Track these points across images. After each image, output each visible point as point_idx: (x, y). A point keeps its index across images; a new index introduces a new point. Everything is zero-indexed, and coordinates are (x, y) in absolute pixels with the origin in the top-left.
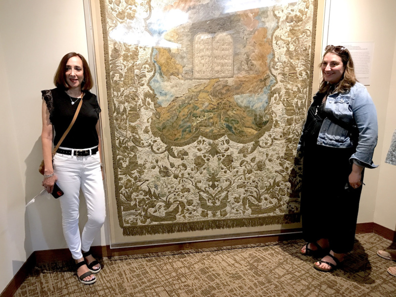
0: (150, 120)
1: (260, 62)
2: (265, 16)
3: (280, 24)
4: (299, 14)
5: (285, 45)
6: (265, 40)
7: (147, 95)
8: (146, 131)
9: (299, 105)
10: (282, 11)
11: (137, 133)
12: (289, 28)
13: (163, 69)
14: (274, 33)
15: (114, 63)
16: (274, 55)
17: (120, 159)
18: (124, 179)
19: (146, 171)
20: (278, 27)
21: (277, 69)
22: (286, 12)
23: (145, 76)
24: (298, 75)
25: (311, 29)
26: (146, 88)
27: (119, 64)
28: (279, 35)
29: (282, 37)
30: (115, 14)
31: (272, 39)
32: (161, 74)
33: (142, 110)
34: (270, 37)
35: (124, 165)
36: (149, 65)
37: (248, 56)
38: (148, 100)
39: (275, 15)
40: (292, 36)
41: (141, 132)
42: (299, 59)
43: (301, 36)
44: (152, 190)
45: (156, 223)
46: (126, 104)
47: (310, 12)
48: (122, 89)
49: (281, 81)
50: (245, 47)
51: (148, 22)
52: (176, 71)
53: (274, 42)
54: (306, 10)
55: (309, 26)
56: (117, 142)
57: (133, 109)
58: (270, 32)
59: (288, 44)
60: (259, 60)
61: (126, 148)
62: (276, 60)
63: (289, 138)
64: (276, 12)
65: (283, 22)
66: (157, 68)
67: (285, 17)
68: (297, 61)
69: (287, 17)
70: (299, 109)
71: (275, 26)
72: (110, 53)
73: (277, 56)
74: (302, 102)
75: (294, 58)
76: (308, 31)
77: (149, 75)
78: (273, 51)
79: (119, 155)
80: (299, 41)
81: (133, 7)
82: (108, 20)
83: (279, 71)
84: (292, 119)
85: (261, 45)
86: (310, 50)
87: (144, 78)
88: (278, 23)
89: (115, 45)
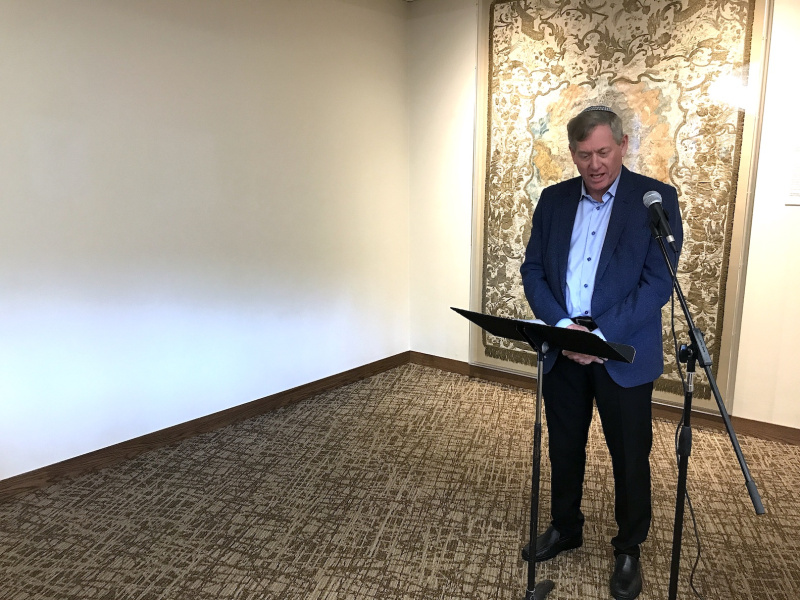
0: (523, 229)
1: (657, 167)
2: (668, 109)
3: (687, 118)
4: (716, 104)
5: (694, 146)
6: (666, 139)
7: (523, 201)
8: (518, 241)
9: (714, 228)
10: (692, 101)
11: (508, 243)
12: (700, 123)
13: (542, 173)
14: (678, 130)
15: (494, 165)
16: (677, 158)
17: (490, 268)
18: (492, 290)
19: (513, 286)
20: (685, 122)
21: (682, 177)
22: (697, 102)
23: (522, 179)
24: (713, 186)
25: (735, 123)
26: (522, 193)
27: (499, 167)
28: (686, 133)
29: (691, 136)
30: (500, 114)
31: (675, 137)
32: (538, 178)
33: (516, 216)
34: (672, 135)
35: (493, 276)
36: (528, 168)
37: (642, 159)
38: (524, 206)
39: (681, 108)
40: (706, 133)
41: (512, 241)
42: (715, 164)
43: (719, 133)
44: (519, 309)
45: (519, 350)
46: (501, 209)
48: (499, 193)
49: (686, 193)
50: (638, 148)
51: (530, 121)
52: (555, 175)
53: (678, 141)
55: (734, 119)
56: (489, 249)
57: (507, 215)
58: (673, 129)
59: (699, 145)
60: (656, 164)
61: (497, 257)
62: (680, 164)
63: (697, 273)
64: (683, 104)
65: (692, 115)
66: (535, 171)
67: (696, 110)
68: (712, 167)
69: (699, 109)
70: (713, 233)
71: (681, 122)
72: (492, 154)
73: (681, 160)
74: (718, 223)
76: (731, 127)
77: (526, 179)
78: (676, 152)
79: (489, 263)
80: (715, 140)
81: (518, 107)
82: (493, 121)
83: (684, 179)
84: (702, 246)
85: (659, 145)
86: (733, 153)
87: (521, 182)
88: (685, 117)
89: (497, 146)
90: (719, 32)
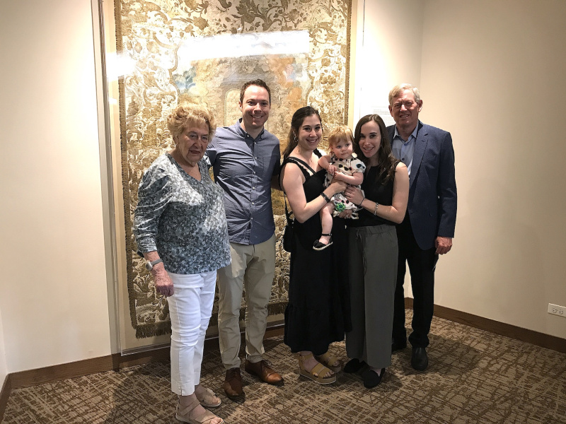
2: (300, 75)
3: (314, 84)
4: (332, 75)
5: (319, 107)
6: (300, 100)
10: (316, 71)
12: (323, 89)
14: (308, 93)
15: (132, 120)
18: (139, 264)
20: (312, 88)
22: (320, 72)
25: (344, 92)
27: (138, 122)
28: (313, 96)
29: (317, 99)
30: (134, 62)
31: (307, 100)
34: (304, 98)
37: (282, 117)
39: (309, 75)
40: (326, 98)
42: (333, 122)
43: (335, 98)
47: (343, 74)
48: (140, 151)
50: (279, 107)
53: (309, 103)
54: (339, 71)
55: (342, 88)
58: (304, 93)
59: (322, 107)
64: (310, 72)
65: (317, 82)
67: (319, 78)
68: (332, 125)
69: (321, 78)
71: (310, 87)
72: (127, 107)
75: (329, 121)
76: (341, 94)
80: (333, 103)
81: (157, 56)
85: (295, 106)
86: (343, 114)
87: (168, 139)
88: (312, 83)
89: (133, 98)
90: (331, 19)
